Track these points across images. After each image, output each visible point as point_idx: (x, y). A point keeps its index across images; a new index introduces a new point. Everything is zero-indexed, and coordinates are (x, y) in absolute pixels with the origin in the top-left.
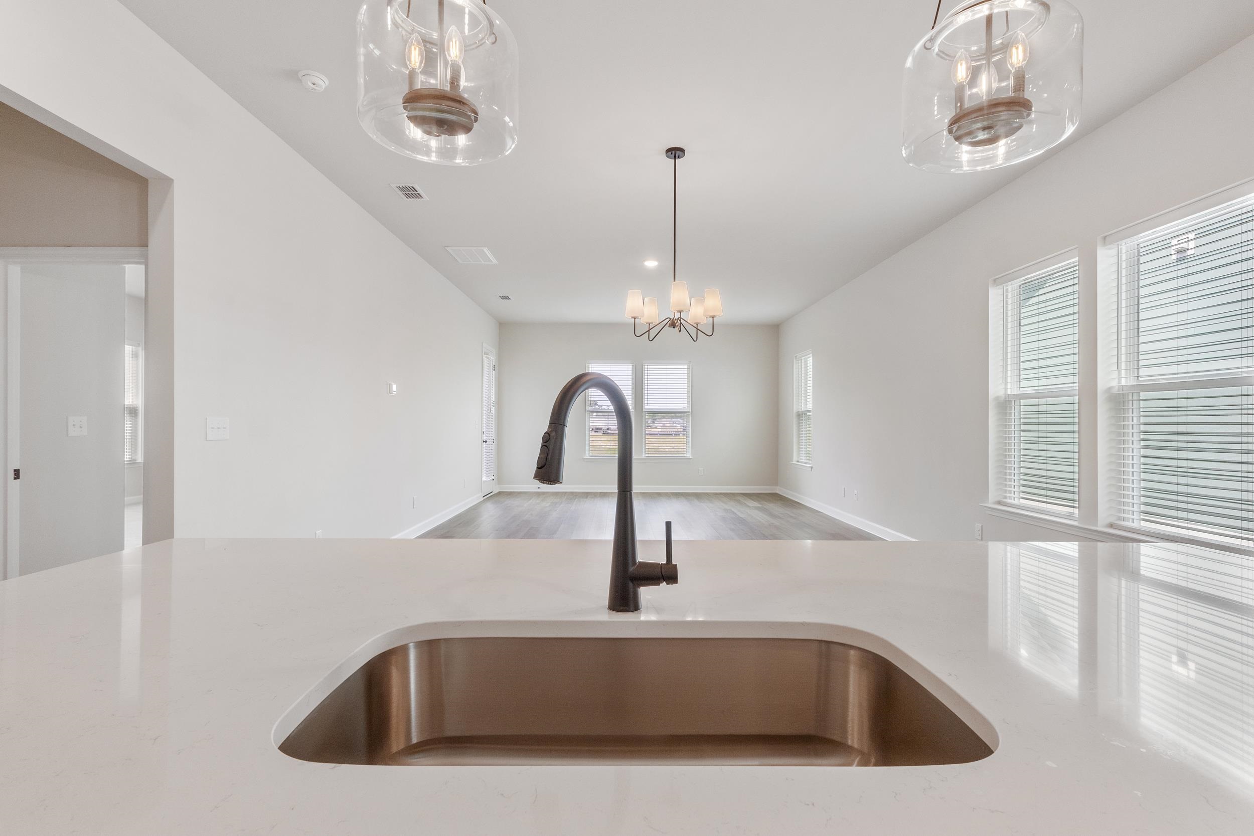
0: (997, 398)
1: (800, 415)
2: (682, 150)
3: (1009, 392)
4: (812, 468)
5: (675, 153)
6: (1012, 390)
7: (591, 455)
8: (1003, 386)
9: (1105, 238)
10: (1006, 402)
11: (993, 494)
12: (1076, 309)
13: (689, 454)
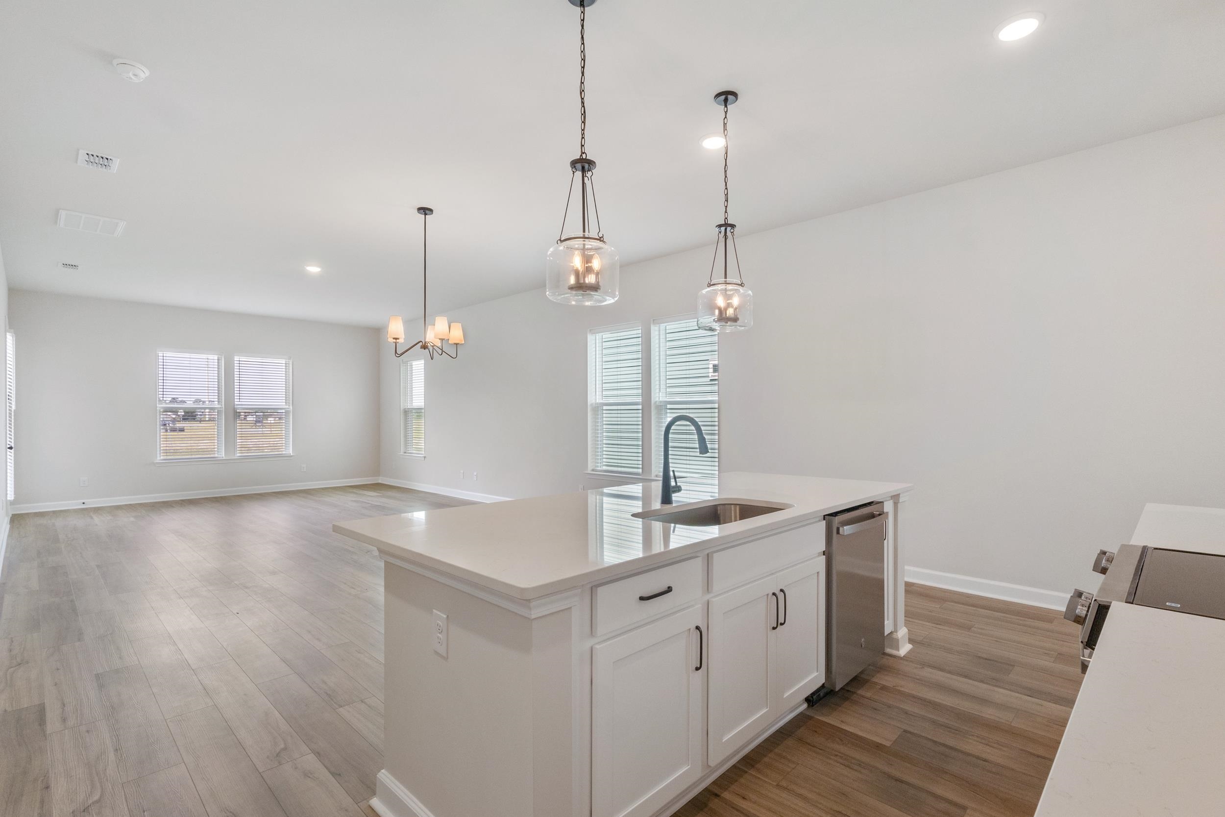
0: (592, 405)
1: (406, 412)
2: (431, 210)
3: (597, 402)
4: (425, 457)
5: (425, 211)
6: (599, 400)
7: (162, 458)
8: (594, 397)
9: (654, 320)
10: (595, 407)
11: (590, 466)
12: (640, 356)
13: (290, 451)
